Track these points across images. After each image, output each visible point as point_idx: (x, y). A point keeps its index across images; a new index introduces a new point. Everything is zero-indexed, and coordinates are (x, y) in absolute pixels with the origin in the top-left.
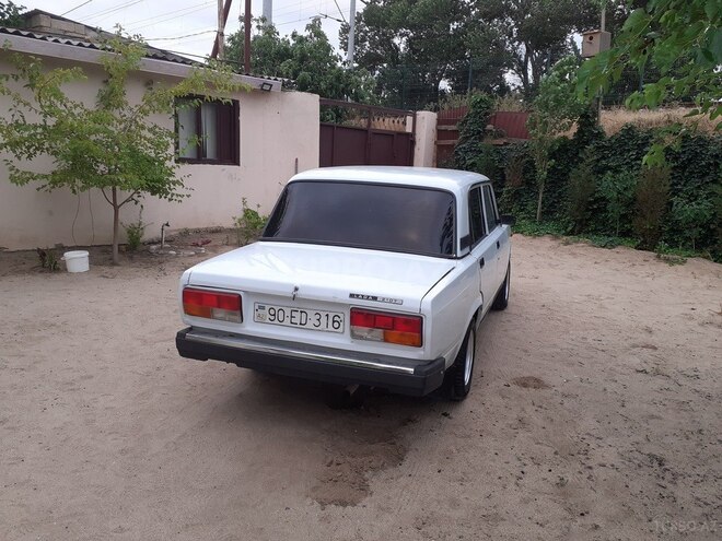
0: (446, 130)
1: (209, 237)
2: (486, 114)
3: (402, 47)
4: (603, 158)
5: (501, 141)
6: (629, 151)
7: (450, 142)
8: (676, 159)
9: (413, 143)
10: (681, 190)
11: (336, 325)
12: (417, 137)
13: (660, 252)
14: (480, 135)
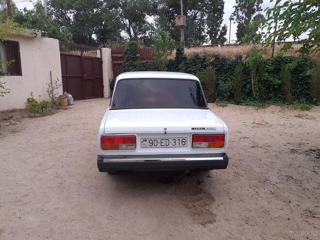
0: (117, 57)
1: (11, 115)
2: (136, 49)
3: (71, 18)
4: (188, 68)
5: (144, 61)
6: (198, 64)
7: (119, 62)
8: (216, 67)
9: (102, 62)
10: (219, 79)
11: (183, 143)
12: (103, 60)
13: (217, 103)
14: (135, 59)
